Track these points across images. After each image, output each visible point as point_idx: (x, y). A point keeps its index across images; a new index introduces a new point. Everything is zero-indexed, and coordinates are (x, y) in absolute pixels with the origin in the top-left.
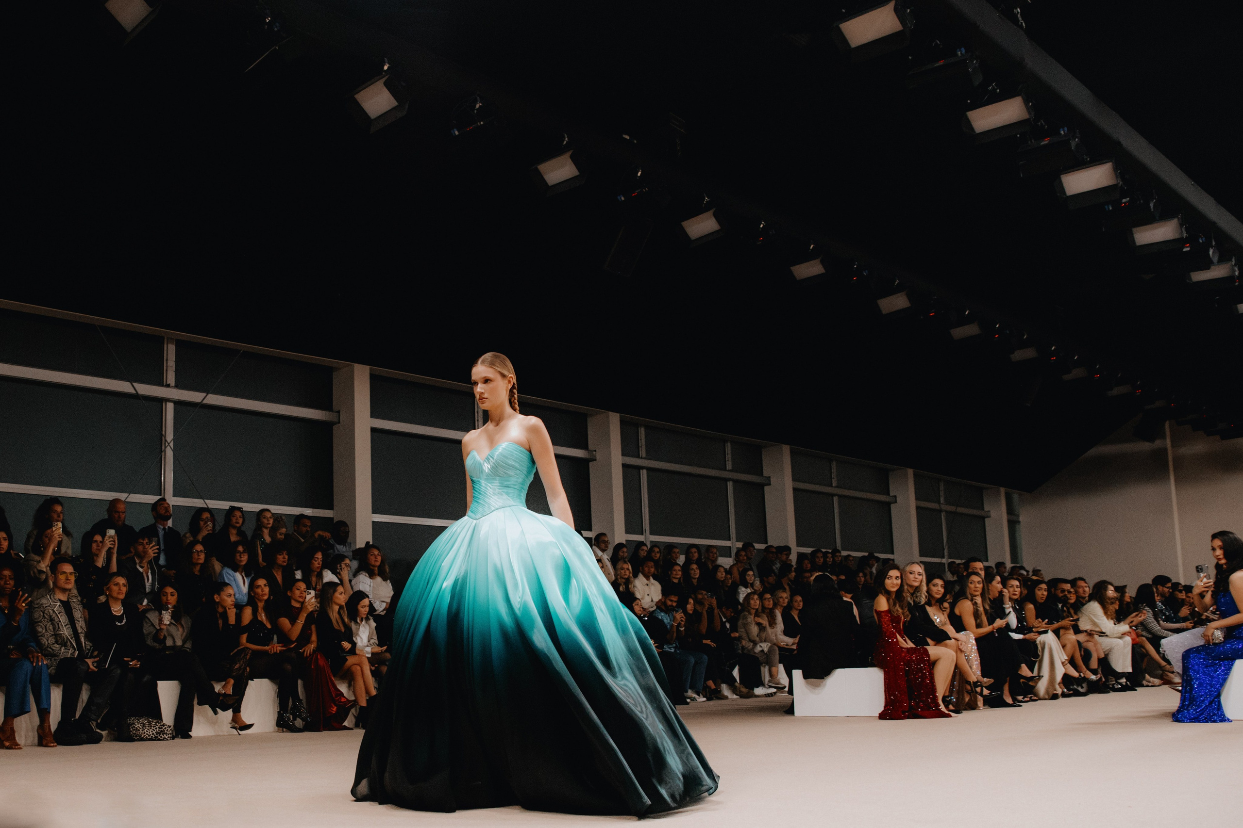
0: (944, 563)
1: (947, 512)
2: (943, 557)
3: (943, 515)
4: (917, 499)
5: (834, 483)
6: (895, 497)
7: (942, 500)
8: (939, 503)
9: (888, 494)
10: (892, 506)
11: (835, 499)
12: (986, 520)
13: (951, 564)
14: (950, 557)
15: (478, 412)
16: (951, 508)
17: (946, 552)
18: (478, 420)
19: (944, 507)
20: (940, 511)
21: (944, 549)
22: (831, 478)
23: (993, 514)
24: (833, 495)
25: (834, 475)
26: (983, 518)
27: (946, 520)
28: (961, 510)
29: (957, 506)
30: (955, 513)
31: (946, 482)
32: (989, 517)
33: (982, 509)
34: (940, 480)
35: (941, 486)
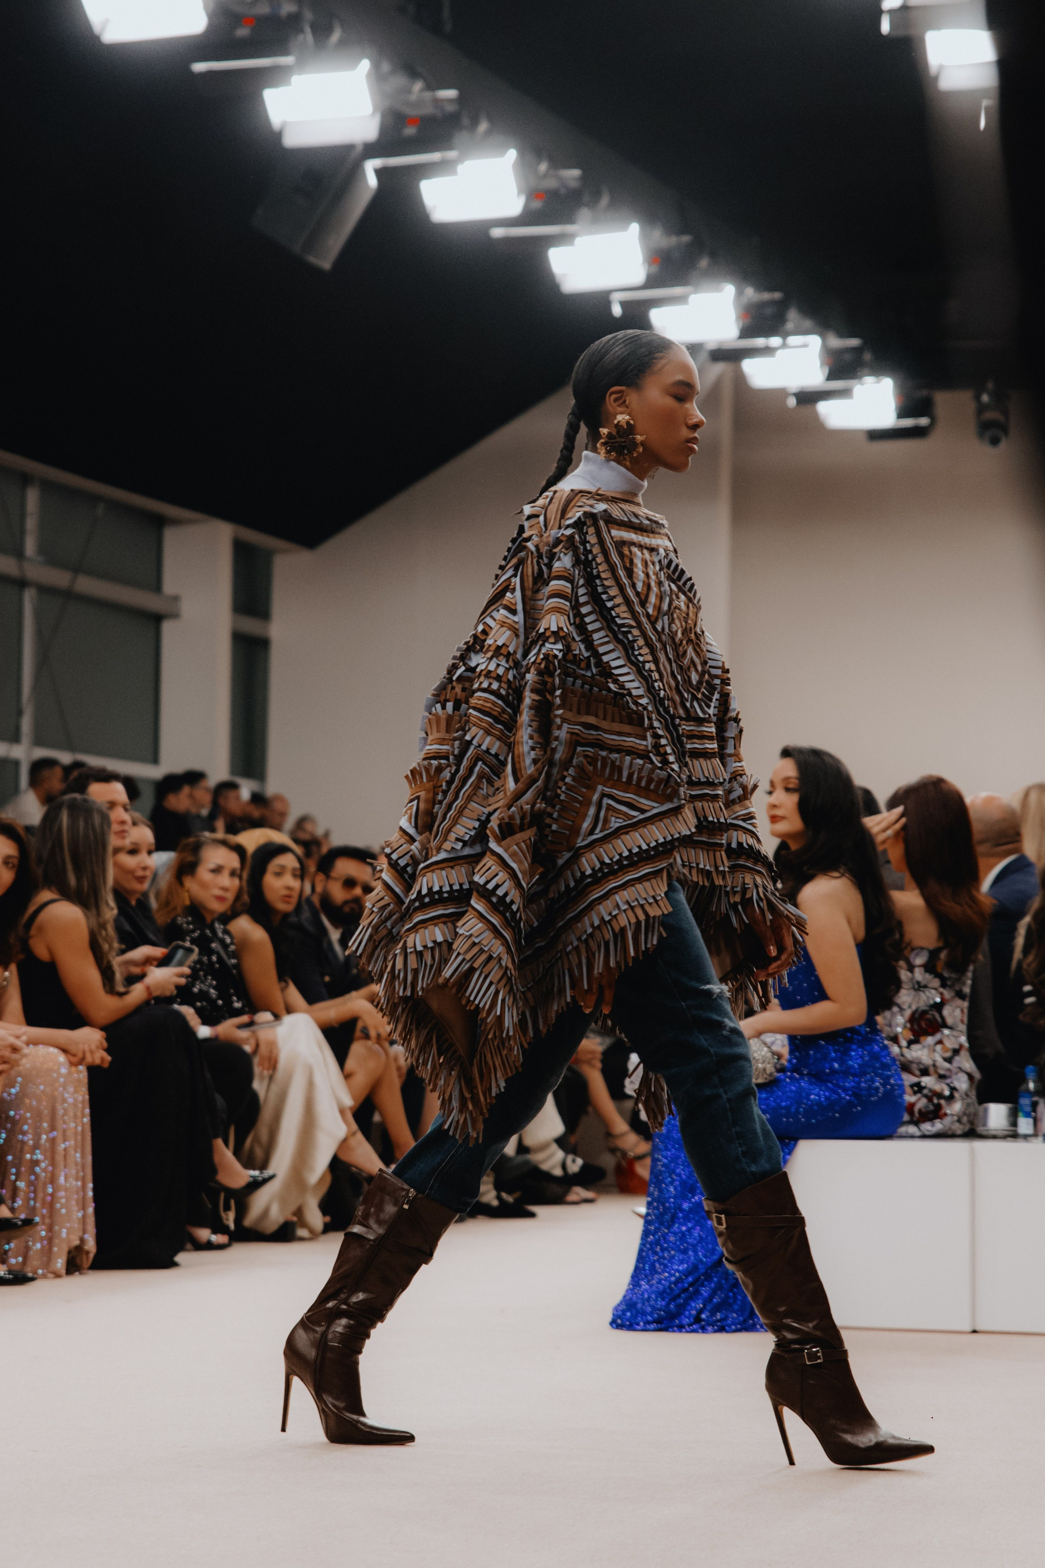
0: (16, 763)
1: (44, 590)
2: (15, 738)
3: (29, 598)
7: (30, 546)
8: (19, 554)
12: (167, 627)
13: (39, 767)
14: (38, 741)
16: (59, 578)
17: (26, 724)
19: (38, 572)
20: (22, 584)
21: (20, 713)
23: (187, 608)
26: (156, 619)
27: (38, 615)
28: (87, 585)
29: (77, 569)
30: (68, 595)
31: (48, 487)
32: (175, 616)
33: (157, 586)
34: (25, 480)
35: (32, 497)
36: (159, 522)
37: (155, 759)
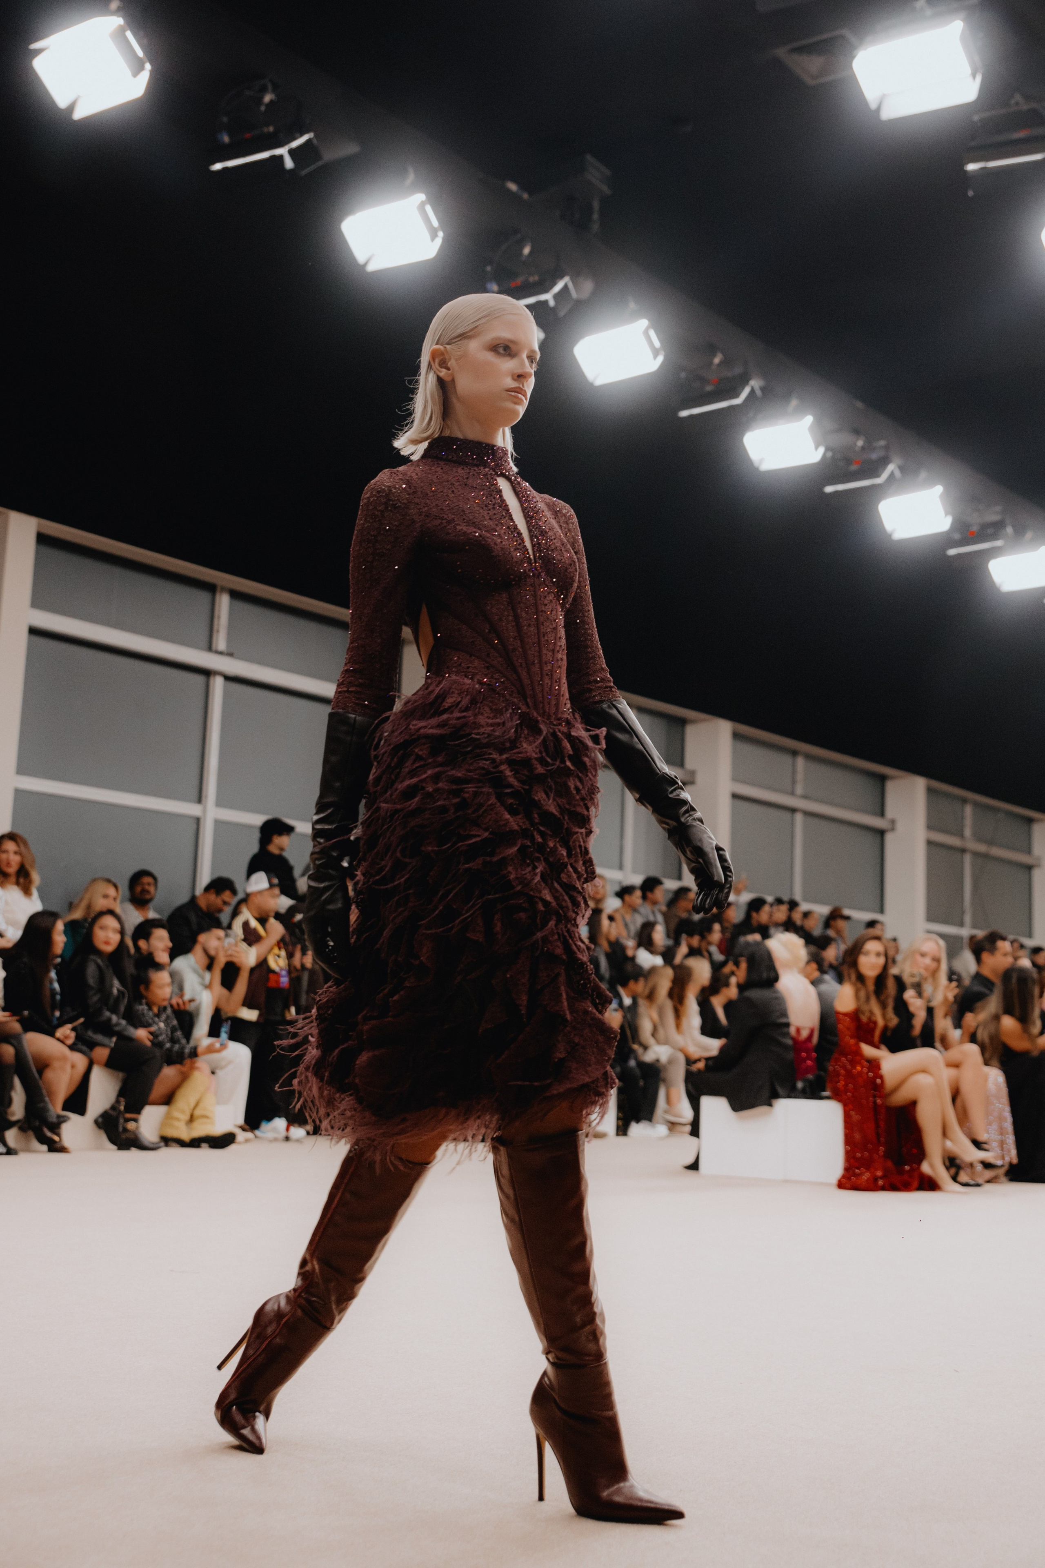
1: (976, 854)
2: (961, 924)
3: (968, 859)
4: (930, 827)
5: (799, 790)
6: (893, 822)
7: (968, 832)
8: (961, 835)
9: (882, 814)
10: (889, 838)
11: (799, 817)
12: (1036, 872)
15: (219, 617)
16: (982, 848)
17: (968, 918)
18: (218, 631)
19: (973, 845)
20: (963, 851)
21: (963, 913)
22: (794, 782)
24: (793, 810)
25: (800, 776)
26: (1029, 868)
27: (973, 865)
28: (996, 851)
29: (991, 843)
30: (986, 856)
31: (976, 804)
32: (1038, 866)
33: (1029, 851)
34: (964, 801)
35: (968, 810)
36: (1030, 821)
37: (1030, 935)
